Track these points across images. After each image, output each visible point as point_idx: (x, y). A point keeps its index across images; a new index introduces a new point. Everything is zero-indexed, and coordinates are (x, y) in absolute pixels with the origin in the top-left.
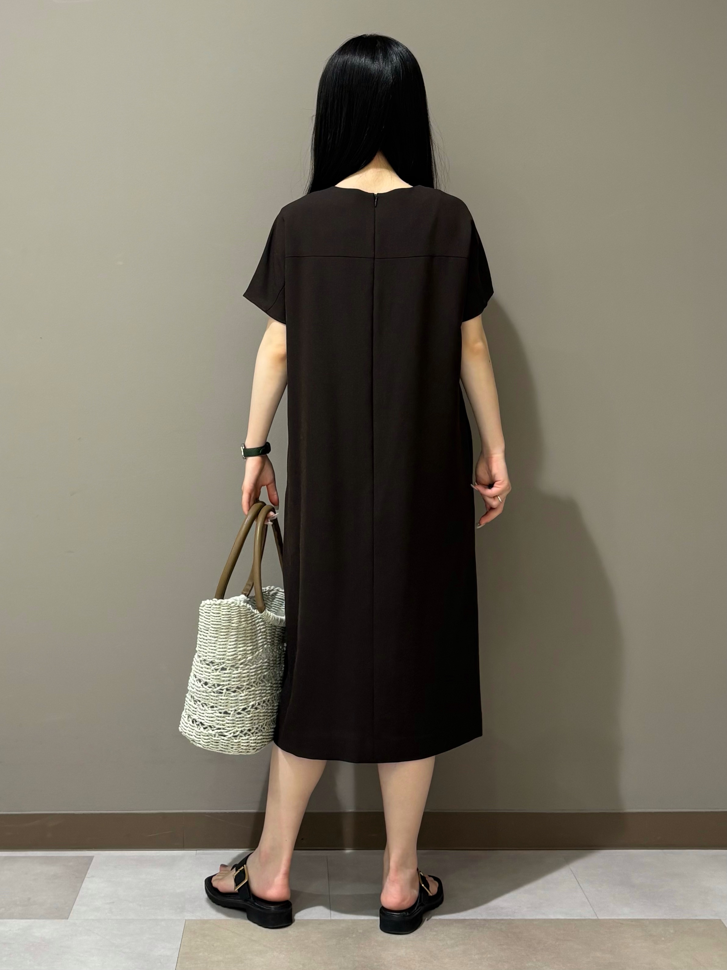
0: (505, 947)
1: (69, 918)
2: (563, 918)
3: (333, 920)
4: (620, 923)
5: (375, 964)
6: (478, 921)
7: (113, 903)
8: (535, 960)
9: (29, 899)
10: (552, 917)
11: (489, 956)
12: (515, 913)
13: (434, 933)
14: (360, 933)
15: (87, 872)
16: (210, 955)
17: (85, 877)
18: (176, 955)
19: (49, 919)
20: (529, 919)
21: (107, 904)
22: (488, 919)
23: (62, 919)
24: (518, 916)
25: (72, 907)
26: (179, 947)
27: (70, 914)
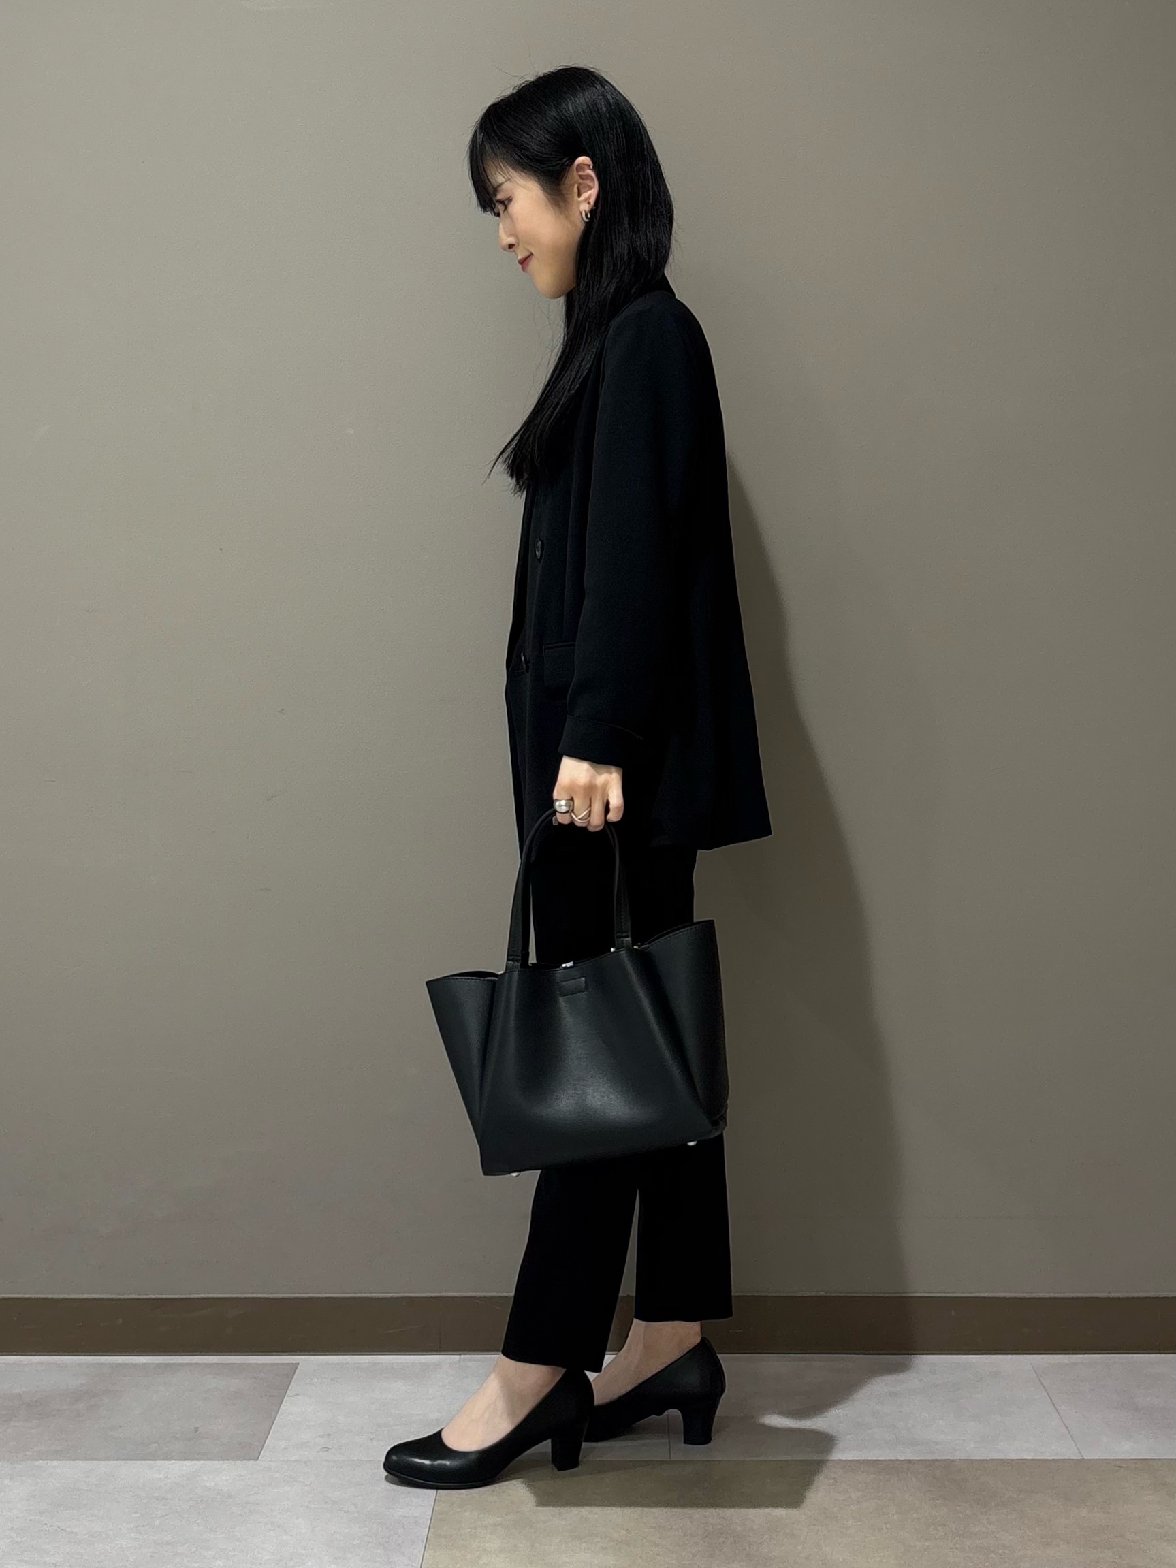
0: (939, 1502)
1: (259, 1459)
3: (673, 1461)
4: (1119, 1465)
6: (898, 1463)
7: (329, 1435)
9: (197, 1429)
10: (1012, 1458)
12: (955, 1450)
13: (832, 1481)
14: (716, 1481)
15: (287, 1390)
17: (285, 1395)
18: (429, 1513)
19: (228, 1460)
20: (977, 1460)
21: (320, 1436)
22: (913, 1460)
23: (249, 1460)
24: (960, 1456)
25: (265, 1441)
26: (433, 1503)
27: (262, 1453)
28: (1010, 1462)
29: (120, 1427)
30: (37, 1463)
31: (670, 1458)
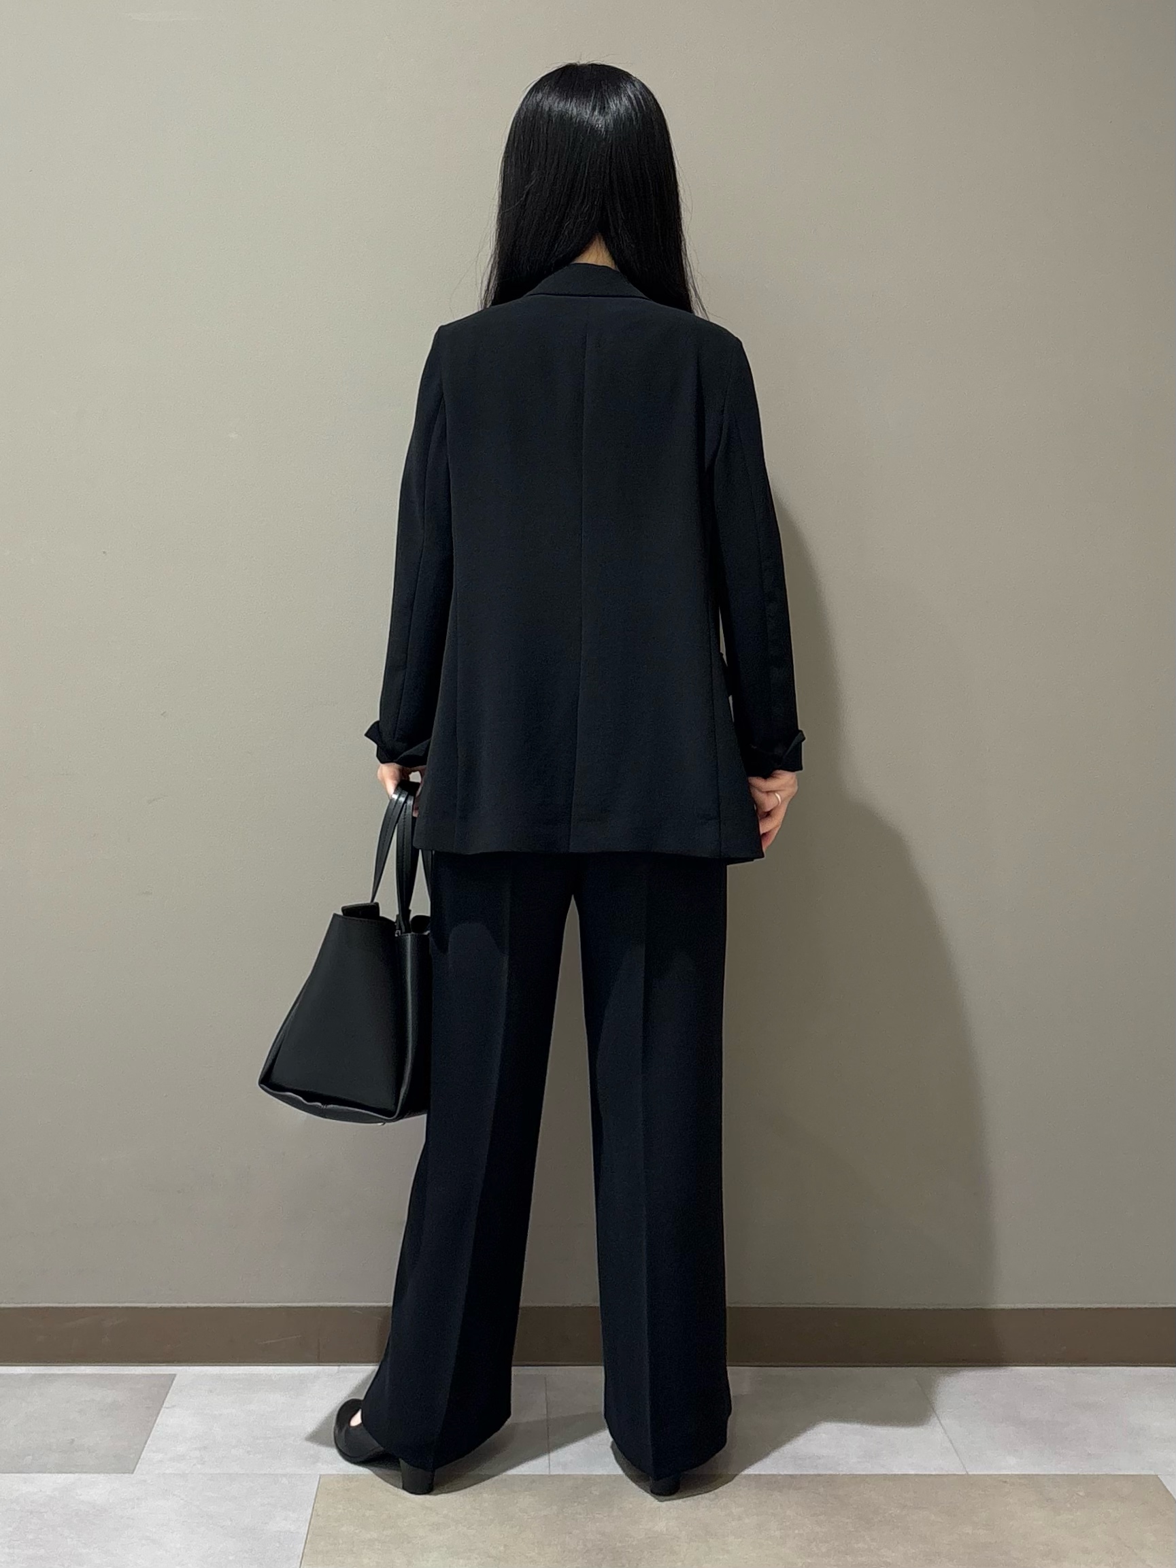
0: (822, 1517)
1: (135, 1472)
2: (913, 1473)
3: (552, 1476)
4: (1001, 1481)
5: (618, 1544)
6: (780, 1478)
7: (205, 1448)
8: (868, 1539)
9: (73, 1440)
10: (896, 1473)
11: (797, 1532)
12: (840, 1464)
14: (595, 1496)
15: (165, 1400)
17: (162, 1407)
18: (305, 1530)
19: (103, 1473)
21: (197, 1449)
23: (124, 1473)
24: (843, 1470)
25: (141, 1454)
26: (309, 1517)
27: (138, 1466)
28: (894, 1477)
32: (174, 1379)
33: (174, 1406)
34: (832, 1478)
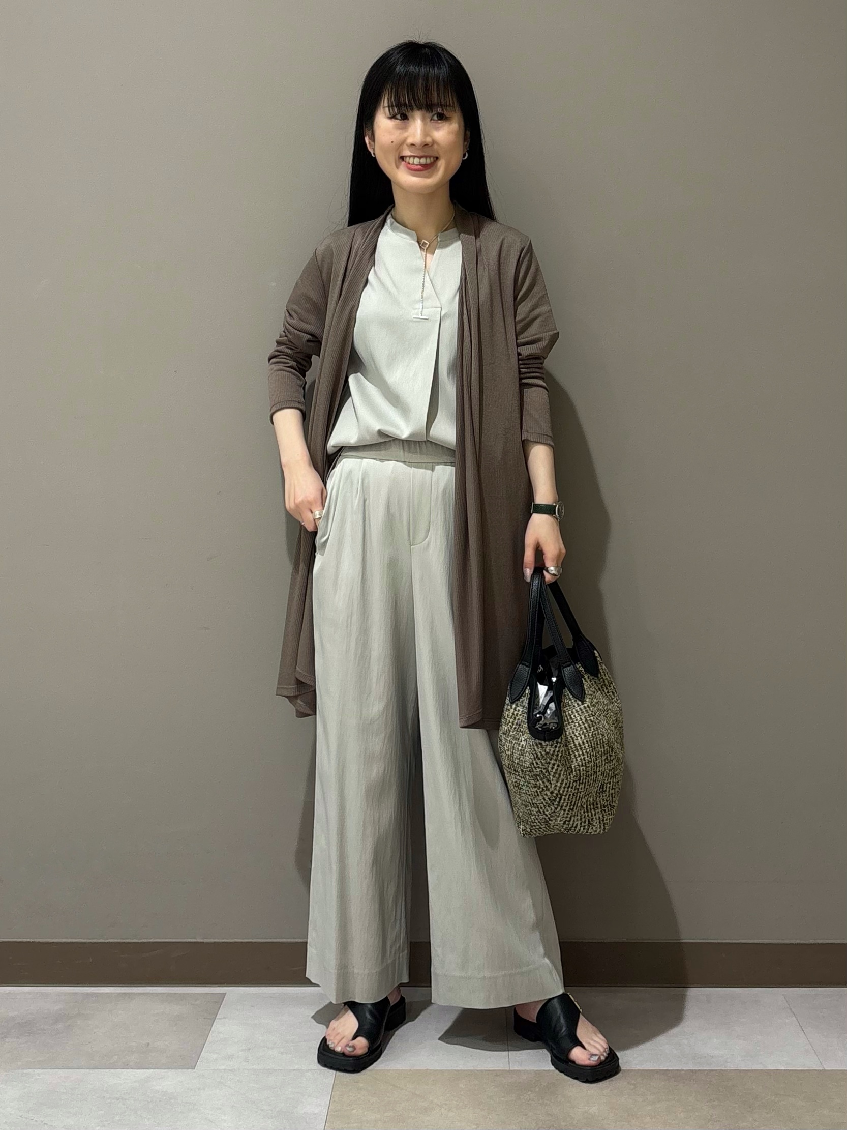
0: (716, 1103)
1: (196, 1068)
2: (784, 1069)
3: (511, 1071)
5: (563, 1123)
6: (684, 1072)
7: (249, 1049)
8: (751, 1119)
9: (148, 1044)
10: (770, 1068)
11: (697, 1114)
12: (727, 1062)
13: (632, 1087)
14: (544, 1086)
15: (217, 1013)
16: (365, 1113)
17: (215, 1019)
18: (325, 1111)
19: (172, 1069)
20: (744, 1070)
21: (243, 1050)
22: (695, 1070)
23: (188, 1069)
24: (730, 1066)
25: (200, 1055)
26: (328, 1103)
27: (198, 1063)
28: (769, 1072)
29: (89, 1043)
30: (25, 1071)
31: (509, 1067)
32: (224, 997)
33: (225, 1018)
34: (722, 1073)
